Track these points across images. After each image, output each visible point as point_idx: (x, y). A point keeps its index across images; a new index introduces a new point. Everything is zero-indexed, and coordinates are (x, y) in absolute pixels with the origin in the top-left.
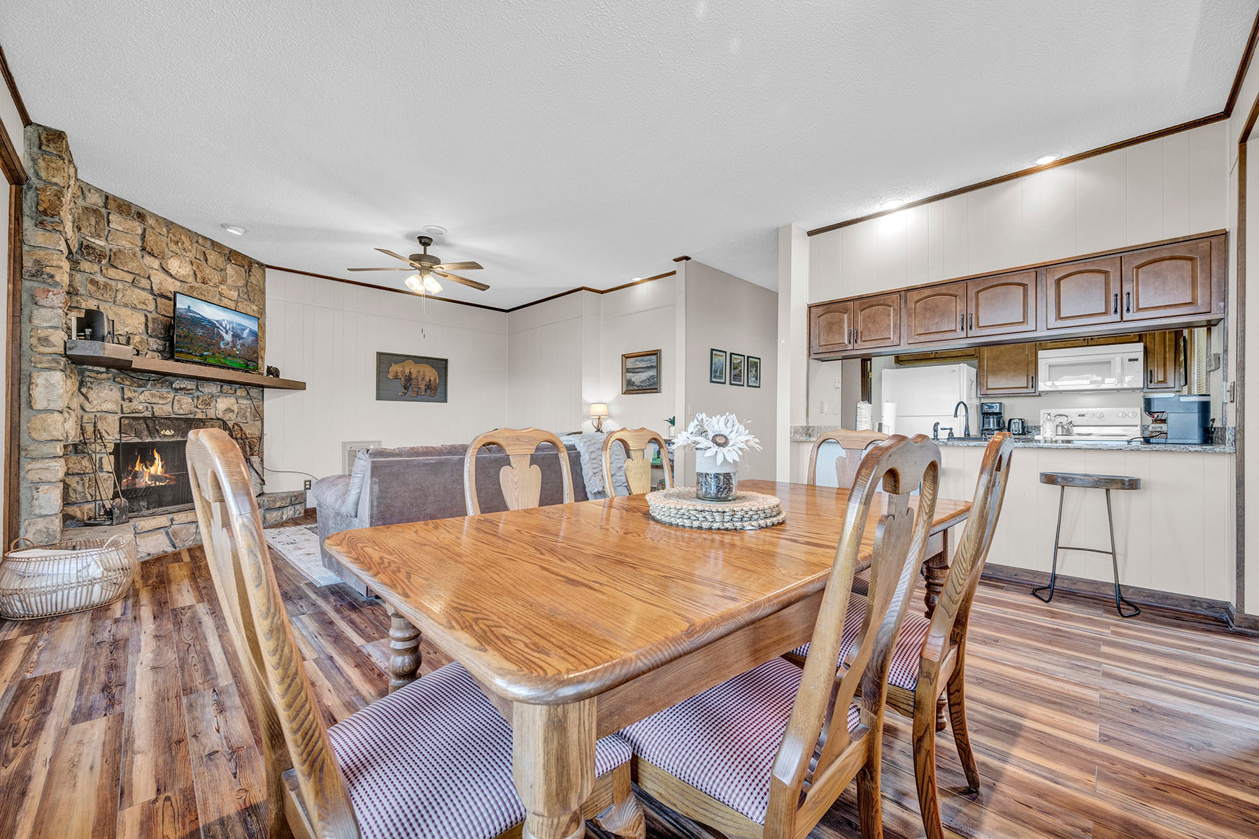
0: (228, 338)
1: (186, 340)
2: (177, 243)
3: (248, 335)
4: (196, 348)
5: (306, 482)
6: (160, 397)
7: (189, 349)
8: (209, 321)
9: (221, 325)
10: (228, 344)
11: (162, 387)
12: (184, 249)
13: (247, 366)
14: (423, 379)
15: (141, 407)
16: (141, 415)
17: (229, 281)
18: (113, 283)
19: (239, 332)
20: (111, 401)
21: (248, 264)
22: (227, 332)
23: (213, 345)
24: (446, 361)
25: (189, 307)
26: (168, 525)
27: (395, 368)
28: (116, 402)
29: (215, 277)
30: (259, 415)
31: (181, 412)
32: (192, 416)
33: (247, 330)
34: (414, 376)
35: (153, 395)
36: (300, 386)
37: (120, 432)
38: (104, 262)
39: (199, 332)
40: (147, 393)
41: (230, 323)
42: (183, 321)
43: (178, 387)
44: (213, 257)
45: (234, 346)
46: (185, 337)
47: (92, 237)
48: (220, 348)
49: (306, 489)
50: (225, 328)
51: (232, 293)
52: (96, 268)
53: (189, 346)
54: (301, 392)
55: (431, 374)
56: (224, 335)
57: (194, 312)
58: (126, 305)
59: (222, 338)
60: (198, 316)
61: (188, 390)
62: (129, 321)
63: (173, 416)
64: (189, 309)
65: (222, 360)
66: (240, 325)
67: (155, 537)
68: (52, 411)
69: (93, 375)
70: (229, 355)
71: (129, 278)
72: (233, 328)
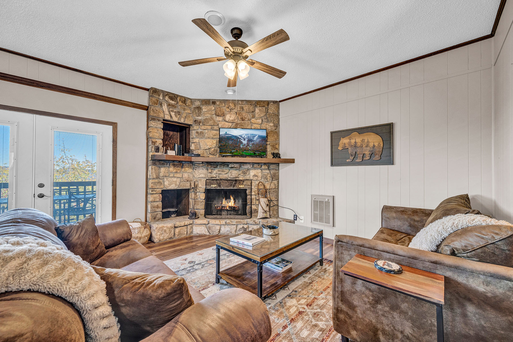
0: (245, 142)
3: (257, 139)
4: (228, 149)
5: (294, 215)
6: (222, 171)
7: (226, 150)
8: (236, 137)
9: (242, 137)
10: (245, 145)
11: (224, 167)
13: (255, 154)
15: (215, 176)
16: (216, 179)
17: (257, 116)
18: (203, 131)
19: (252, 138)
20: (203, 174)
22: (244, 140)
23: (237, 147)
24: (393, 124)
25: (226, 132)
26: (207, 223)
27: (345, 141)
28: (205, 174)
29: (249, 116)
30: (275, 177)
31: (232, 177)
32: (237, 179)
33: (257, 136)
34: (359, 144)
35: (219, 171)
36: (292, 161)
37: (206, 185)
38: (201, 124)
39: (230, 142)
40: (217, 170)
41: (246, 135)
42: (223, 139)
43: (230, 167)
44: (246, 107)
45: (248, 145)
46: (224, 146)
47: (197, 117)
48: (240, 148)
49: (294, 220)
50: (243, 138)
51: (258, 121)
52: (198, 127)
53: (226, 149)
55: (375, 140)
57: (229, 134)
58: (209, 138)
59: (241, 143)
60: (230, 135)
61: (236, 167)
62: (208, 144)
63: (229, 179)
64: (226, 134)
65: (241, 153)
66: (253, 134)
67: (201, 227)
69: (197, 165)
70: (245, 150)
71: (210, 127)
72: (248, 137)
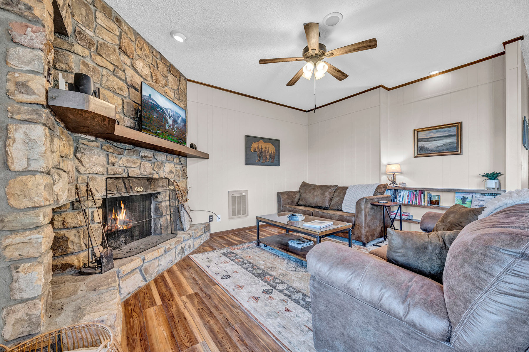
0: (170, 122)
1: (148, 121)
2: (141, 49)
3: (181, 122)
4: (153, 127)
5: (210, 216)
6: (132, 162)
7: (149, 127)
8: (161, 108)
9: (167, 112)
10: (170, 126)
11: (133, 154)
12: (146, 55)
13: (179, 142)
14: (268, 152)
15: (120, 170)
16: (120, 176)
17: (170, 85)
18: (99, 69)
19: (176, 118)
20: (100, 165)
21: (179, 76)
22: (170, 118)
23: (162, 126)
24: (279, 141)
25: (150, 95)
26: (141, 264)
27: (255, 145)
28: (103, 166)
29: (162, 80)
31: (145, 173)
32: (151, 176)
33: (180, 118)
34: (263, 150)
35: (128, 161)
36: (206, 156)
37: (106, 189)
38: (93, 49)
39: (155, 115)
40: (124, 159)
41: (172, 111)
42: (147, 106)
43: (143, 155)
44: (161, 66)
45: (173, 128)
46: (147, 118)
48: (166, 129)
49: (210, 221)
50: (169, 115)
51: (171, 93)
52: (87, 52)
53: (149, 125)
54: (206, 160)
55: (271, 148)
56: (168, 119)
57: (153, 100)
58: (109, 89)
59: (168, 122)
60: (155, 103)
61: (149, 157)
63: (140, 176)
64: (150, 97)
65: (167, 137)
66: (177, 113)
67: (133, 277)
68: (34, 173)
69: (86, 142)
70: (170, 134)
71: (111, 68)
72: (173, 115)
